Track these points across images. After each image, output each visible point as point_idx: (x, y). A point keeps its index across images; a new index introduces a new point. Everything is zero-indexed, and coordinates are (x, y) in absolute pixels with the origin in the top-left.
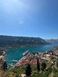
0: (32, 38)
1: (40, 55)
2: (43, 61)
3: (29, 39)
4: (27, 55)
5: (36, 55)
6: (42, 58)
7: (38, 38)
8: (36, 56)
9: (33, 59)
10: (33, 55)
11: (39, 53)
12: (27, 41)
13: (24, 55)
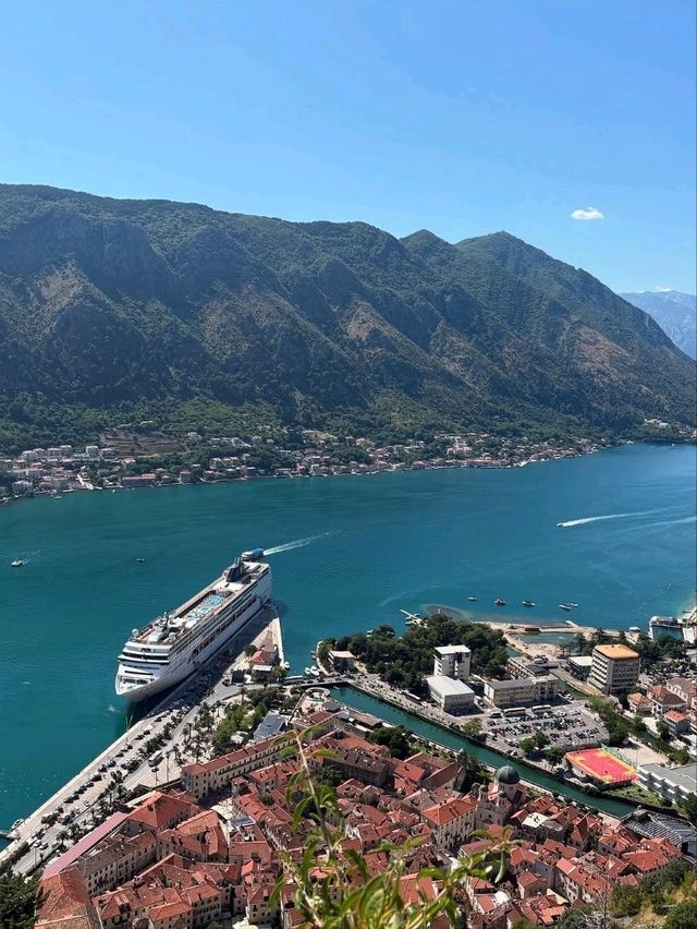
0: (325, 231)
1: (551, 696)
2: (611, 823)
3: (267, 282)
4: (224, 695)
5: (442, 685)
6: (581, 766)
7: (506, 250)
8: (457, 706)
9: (387, 784)
10: (370, 682)
11: (528, 652)
12: (214, 326)
13: (127, 682)
